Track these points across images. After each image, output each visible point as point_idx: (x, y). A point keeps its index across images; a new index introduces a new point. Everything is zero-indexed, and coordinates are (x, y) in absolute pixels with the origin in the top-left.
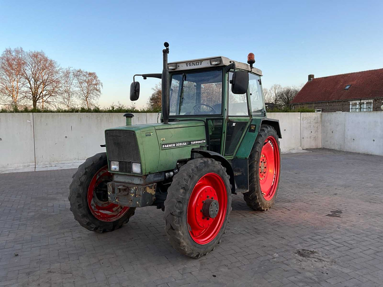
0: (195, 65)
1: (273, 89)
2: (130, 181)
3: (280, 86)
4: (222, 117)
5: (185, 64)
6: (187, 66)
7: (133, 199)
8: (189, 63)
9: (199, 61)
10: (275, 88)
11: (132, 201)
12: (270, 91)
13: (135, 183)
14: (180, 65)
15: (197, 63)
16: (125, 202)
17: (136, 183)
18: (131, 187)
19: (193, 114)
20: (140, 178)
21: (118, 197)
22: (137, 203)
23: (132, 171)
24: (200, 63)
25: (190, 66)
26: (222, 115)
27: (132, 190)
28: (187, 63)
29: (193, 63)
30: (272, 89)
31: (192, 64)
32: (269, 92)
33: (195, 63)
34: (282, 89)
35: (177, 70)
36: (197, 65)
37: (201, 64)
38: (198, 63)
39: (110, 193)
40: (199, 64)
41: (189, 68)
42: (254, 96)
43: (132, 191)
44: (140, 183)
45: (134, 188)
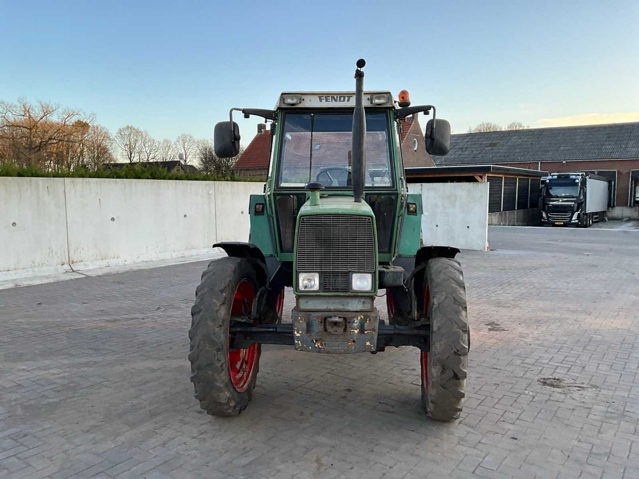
0: (336, 101)
1: (181, 141)
2: (341, 307)
3: (192, 137)
4: (395, 190)
5: (317, 98)
6: (321, 101)
7: (357, 339)
8: (324, 96)
9: (346, 96)
10: (183, 140)
11: (354, 341)
12: (175, 144)
13: (351, 310)
14: (307, 98)
15: (340, 97)
16: (338, 347)
17: (355, 310)
18: (353, 318)
19: (338, 186)
20: (363, 300)
21: (320, 339)
22: (368, 343)
23: (351, 288)
24: (347, 98)
25: (327, 101)
26: (394, 187)
27: (355, 322)
28: (321, 96)
29: (333, 98)
30: (178, 141)
31: (330, 98)
32: (174, 146)
33: (337, 97)
34: (194, 142)
35: (301, 106)
36: (340, 101)
37: (348, 100)
38: (342, 98)
39: (300, 332)
40: (344, 100)
41: (324, 104)
42: (148, 152)
43: (355, 325)
44: (363, 309)
45: (359, 318)
